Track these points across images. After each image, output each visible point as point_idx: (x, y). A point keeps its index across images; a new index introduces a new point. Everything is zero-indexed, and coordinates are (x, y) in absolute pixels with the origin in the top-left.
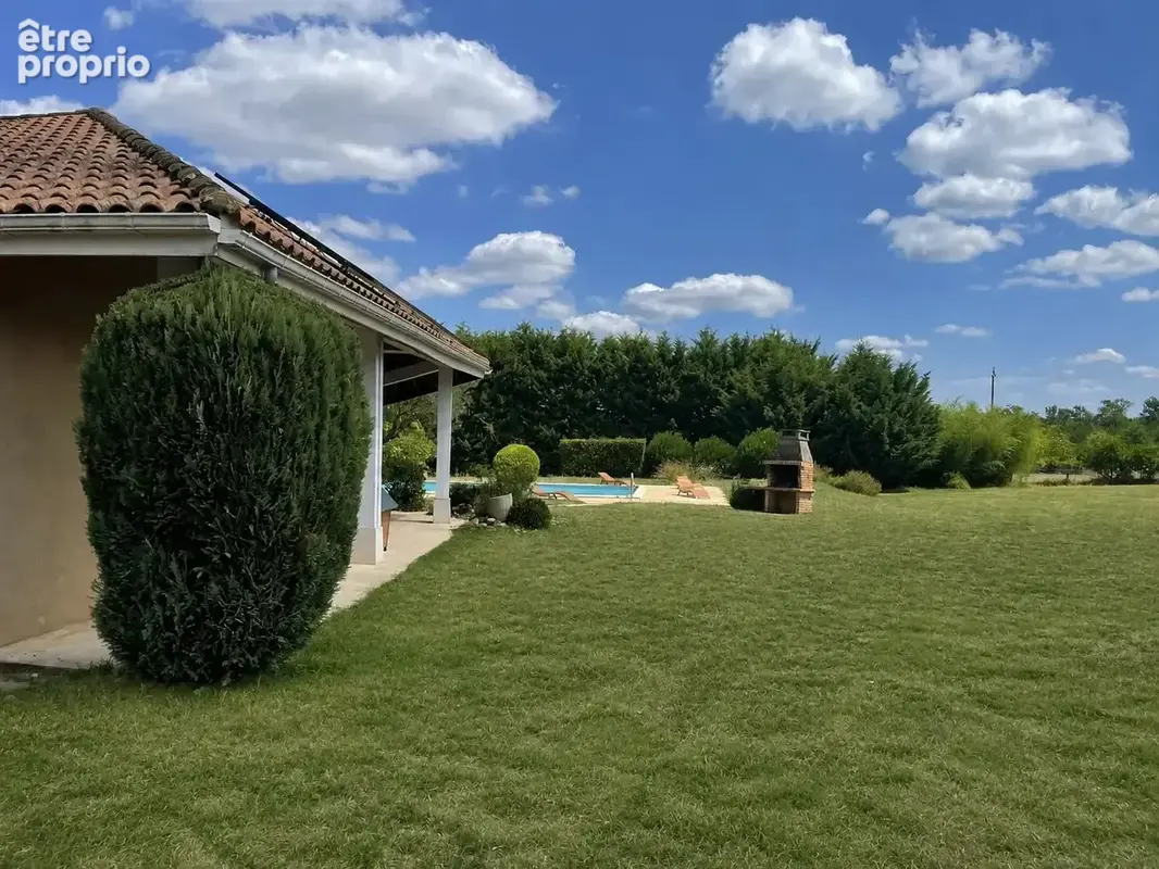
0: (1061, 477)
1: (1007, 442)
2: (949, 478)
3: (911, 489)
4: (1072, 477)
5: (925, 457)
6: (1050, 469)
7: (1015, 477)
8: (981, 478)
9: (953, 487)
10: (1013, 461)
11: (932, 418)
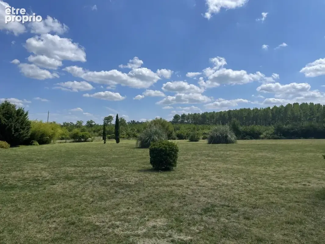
0: (64, 141)
1: (50, 132)
2: (33, 142)
3: (20, 146)
4: (67, 141)
5: (26, 136)
6: (62, 139)
7: (52, 141)
8: (42, 141)
9: (34, 145)
10: (51, 137)
11: (28, 124)
